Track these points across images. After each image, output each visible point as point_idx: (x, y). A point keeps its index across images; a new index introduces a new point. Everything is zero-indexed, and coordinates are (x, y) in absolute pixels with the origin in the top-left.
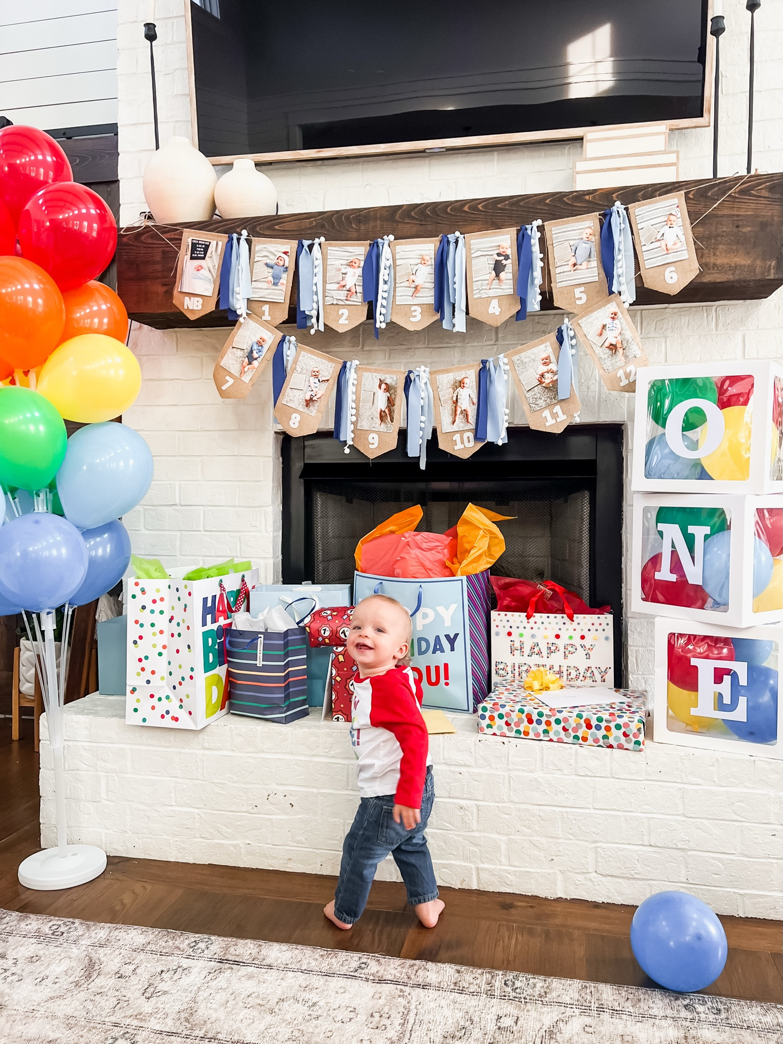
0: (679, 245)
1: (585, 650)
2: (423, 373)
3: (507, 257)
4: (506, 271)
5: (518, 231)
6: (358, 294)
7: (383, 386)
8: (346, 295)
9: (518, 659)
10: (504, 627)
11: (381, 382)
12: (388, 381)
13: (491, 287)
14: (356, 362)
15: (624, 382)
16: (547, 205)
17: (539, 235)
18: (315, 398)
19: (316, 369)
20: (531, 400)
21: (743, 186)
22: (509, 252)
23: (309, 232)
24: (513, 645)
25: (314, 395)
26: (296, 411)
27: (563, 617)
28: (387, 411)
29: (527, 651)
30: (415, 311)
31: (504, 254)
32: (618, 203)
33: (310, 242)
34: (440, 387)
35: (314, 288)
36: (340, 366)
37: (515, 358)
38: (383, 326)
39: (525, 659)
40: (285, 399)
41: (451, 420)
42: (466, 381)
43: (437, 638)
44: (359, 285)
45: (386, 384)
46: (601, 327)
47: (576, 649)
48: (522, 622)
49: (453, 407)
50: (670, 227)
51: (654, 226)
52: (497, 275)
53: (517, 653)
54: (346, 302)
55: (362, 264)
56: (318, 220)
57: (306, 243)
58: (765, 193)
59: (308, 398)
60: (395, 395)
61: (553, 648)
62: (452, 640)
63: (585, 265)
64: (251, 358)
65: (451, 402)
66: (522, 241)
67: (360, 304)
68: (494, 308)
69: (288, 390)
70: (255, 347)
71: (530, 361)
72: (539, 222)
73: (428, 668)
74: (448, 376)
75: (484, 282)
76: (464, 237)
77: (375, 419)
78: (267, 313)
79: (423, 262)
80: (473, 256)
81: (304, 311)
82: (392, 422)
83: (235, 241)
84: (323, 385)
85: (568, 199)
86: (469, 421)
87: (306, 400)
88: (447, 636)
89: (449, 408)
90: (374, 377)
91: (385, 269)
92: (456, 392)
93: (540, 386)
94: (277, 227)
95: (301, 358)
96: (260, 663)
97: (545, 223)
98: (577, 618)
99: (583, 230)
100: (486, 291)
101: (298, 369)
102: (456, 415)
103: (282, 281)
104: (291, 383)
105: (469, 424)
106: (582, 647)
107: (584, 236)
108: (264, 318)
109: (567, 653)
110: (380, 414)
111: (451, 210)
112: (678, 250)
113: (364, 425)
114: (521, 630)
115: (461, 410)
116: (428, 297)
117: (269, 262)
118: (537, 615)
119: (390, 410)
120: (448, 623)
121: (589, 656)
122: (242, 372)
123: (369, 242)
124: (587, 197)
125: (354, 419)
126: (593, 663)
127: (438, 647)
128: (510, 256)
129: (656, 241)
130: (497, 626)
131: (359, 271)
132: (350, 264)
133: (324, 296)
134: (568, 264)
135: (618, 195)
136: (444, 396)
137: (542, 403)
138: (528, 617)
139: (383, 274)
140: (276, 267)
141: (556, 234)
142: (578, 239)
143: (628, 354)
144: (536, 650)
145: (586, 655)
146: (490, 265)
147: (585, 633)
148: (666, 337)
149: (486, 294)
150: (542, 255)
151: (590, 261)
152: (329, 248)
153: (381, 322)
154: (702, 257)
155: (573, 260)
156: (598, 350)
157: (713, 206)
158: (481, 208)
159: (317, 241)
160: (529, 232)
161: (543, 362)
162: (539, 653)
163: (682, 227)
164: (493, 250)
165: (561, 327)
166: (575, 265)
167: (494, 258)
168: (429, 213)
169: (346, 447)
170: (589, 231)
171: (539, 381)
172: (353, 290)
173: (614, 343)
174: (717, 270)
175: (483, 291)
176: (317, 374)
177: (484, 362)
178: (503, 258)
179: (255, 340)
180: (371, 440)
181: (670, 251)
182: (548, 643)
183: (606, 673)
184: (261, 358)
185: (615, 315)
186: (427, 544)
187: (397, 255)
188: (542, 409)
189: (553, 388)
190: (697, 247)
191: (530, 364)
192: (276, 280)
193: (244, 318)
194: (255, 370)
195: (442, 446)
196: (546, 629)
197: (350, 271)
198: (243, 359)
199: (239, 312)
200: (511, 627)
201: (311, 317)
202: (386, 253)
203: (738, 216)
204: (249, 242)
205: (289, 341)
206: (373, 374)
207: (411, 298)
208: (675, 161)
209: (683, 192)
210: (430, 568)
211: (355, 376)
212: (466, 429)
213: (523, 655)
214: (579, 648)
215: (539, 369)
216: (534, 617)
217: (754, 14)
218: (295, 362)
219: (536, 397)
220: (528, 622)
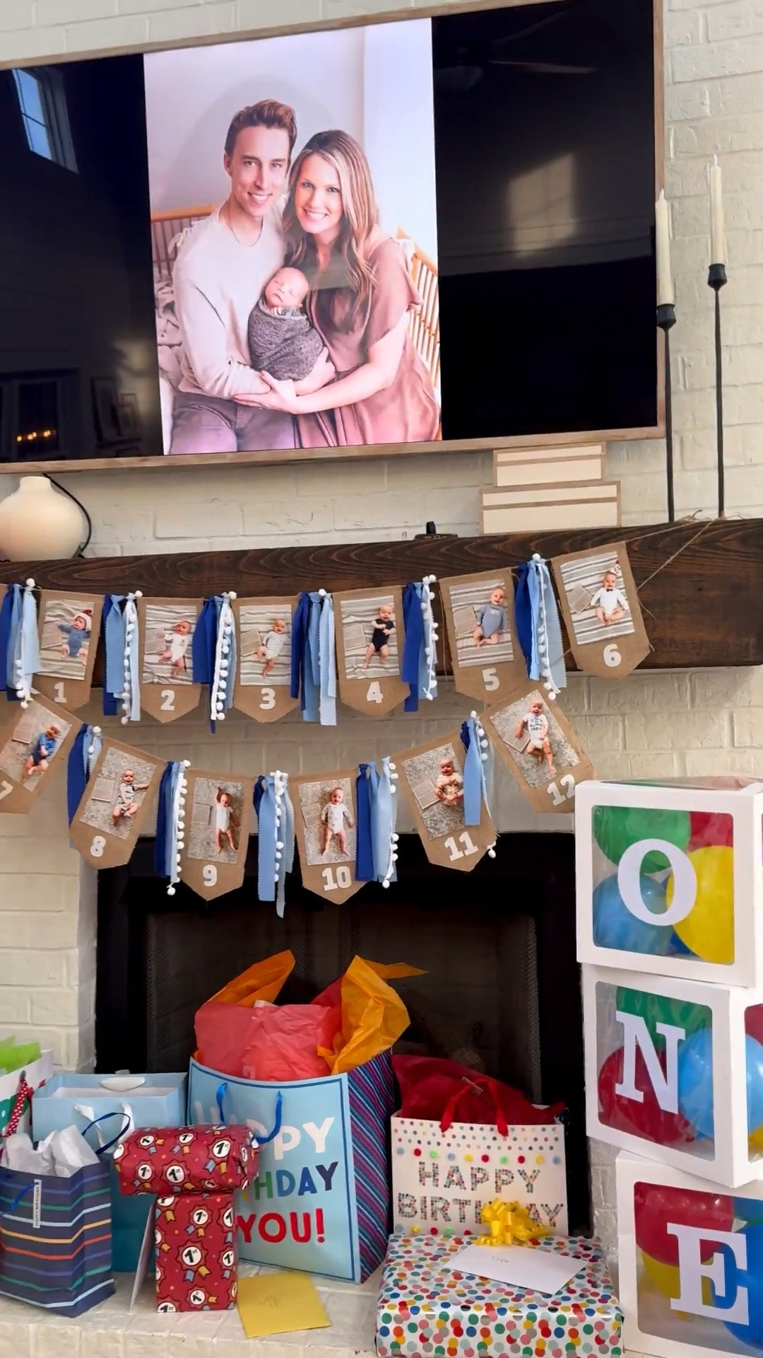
0: (621, 614)
1: (525, 1179)
2: (279, 781)
3: (390, 625)
4: (389, 644)
5: (404, 591)
6: (188, 670)
7: (224, 798)
8: (171, 671)
9: (429, 1190)
10: (410, 1141)
11: (221, 792)
12: (231, 791)
13: (370, 665)
14: (187, 763)
15: (559, 800)
16: (442, 554)
17: (432, 595)
18: (127, 814)
19: (129, 773)
20: (429, 822)
21: (704, 536)
22: (392, 617)
23: (121, 582)
24: (423, 1169)
25: (125, 809)
26: (101, 833)
27: (492, 1130)
28: (229, 833)
29: (443, 1178)
30: (267, 694)
31: (386, 620)
32: (537, 556)
33: (120, 598)
34: (304, 800)
35: (126, 662)
36: (163, 768)
37: (406, 763)
38: (222, 716)
39: (441, 1192)
40: (85, 815)
41: (319, 847)
42: (340, 793)
43: (306, 1172)
44: (188, 658)
45: (228, 795)
46: (519, 726)
47: (513, 1178)
48: (434, 1135)
49: (322, 830)
50: (608, 590)
51: (587, 588)
52: (378, 649)
53: (429, 1181)
54: (171, 680)
55: (193, 628)
56: (133, 567)
57: (116, 599)
58: (734, 545)
59: (117, 813)
60: (240, 810)
61: (480, 1175)
62: (327, 1174)
63: (494, 639)
64: (38, 757)
65: (318, 822)
66: (410, 604)
67: (190, 683)
68: (375, 694)
69: (90, 803)
70: (44, 740)
71: (425, 769)
72: (433, 578)
73: (294, 1216)
74: (315, 786)
75: (359, 658)
76: (332, 597)
77: (212, 844)
78: (61, 693)
79: (277, 628)
80: (344, 621)
81: (112, 694)
82: (236, 849)
83: (17, 595)
84: (139, 795)
85: (470, 548)
86: (345, 850)
87: (114, 817)
88: (320, 1169)
89: (316, 830)
90: (210, 784)
91: (224, 638)
92: (325, 808)
93: (440, 804)
94: (76, 575)
95: (108, 757)
96: (37, 1223)
97: (440, 580)
98: (513, 1130)
99: (491, 591)
100: (363, 670)
101: (105, 772)
102: (325, 840)
103: (81, 650)
104: (93, 792)
105: (344, 855)
106: (521, 1174)
107: (493, 599)
108: (57, 700)
109: (499, 1183)
110: (220, 837)
111: (314, 559)
112: (621, 621)
113: (197, 852)
114: (434, 1147)
115: (333, 834)
116: (283, 677)
117: (64, 623)
118: (456, 1125)
119: (233, 832)
120: (320, 1148)
121: (532, 1188)
122: (25, 776)
123: (202, 600)
124: (495, 546)
125: (181, 845)
126: (536, 1198)
127: (307, 1185)
128: (394, 623)
129: (590, 609)
130: (400, 1140)
131: (188, 639)
132: (177, 629)
133: (141, 671)
134: (472, 637)
135: (537, 544)
136: (308, 813)
137: (443, 827)
138: (444, 1128)
139: (222, 646)
140: (74, 631)
141: (455, 595)
142: (485, 603)
143: (561, 761)
144: (455, 1178)
145: (527, 1186)
146: (367, 636)
147: (526, 1153)
148: (623, 715)
149: (363, 674)
150: (436, 625)
151: (502, 633)
152: (148, 606)
153: (218, 712)
154: (654, 630)
155: (478, 632)
156: (519, 758)
157: (665, 561)
158: (354, 558)
159: (131, 596)
160: (418, 592)
161: (443, 770)
162: (460, 1182)
163: (624, 590)
164: (373, 615)
165: (466, 723)
166: (481, 638)
167: (372, 626)
168: (285, 562)
169: (170, 886)
170: (499, 592)
171: (440, 797)
172: (182, 664)
173: (540, 747)
174: (677, 647)
175: (358, 670)
176: (131, 779)
177: (363, 768)
178: (384, 626)
179: (44, 730)
180: (206, 875)
181: (610, 623)
182: (472, 1168)
183: (557, 1213)
184: (53, 755)
185: (540, 708)
186: (293, 1023)
187: (241, 618)
188: (445, 837)
189: (458, 806)
190: (645, 616)
191: (427, 773)
192: (75, 646)
193: (28, 702)
194: (43, 773)
195: (307, 884)
196: (469, 1146)
197: (177, 638)
198: (26, 757)
199: (20, 694)
200: (419, 1142)
201: (122, 701)
202: (226, 615)
203: (700, 575)
204: (36, 594)
205: (92, 733)
206: (209, 780)
207: (261, 677)
208: (614, 495)
209: (623, 542)
210: (295, 1061)
211: (184, 782)
212: (339, 861)
213: (437, 1186)
214: (517, 1175)
215: (438, 780)
216: (452, 1127)
217: (720, 292)
218: (101, 760)
219: (435, 818)
220: (444, 1136)
